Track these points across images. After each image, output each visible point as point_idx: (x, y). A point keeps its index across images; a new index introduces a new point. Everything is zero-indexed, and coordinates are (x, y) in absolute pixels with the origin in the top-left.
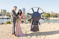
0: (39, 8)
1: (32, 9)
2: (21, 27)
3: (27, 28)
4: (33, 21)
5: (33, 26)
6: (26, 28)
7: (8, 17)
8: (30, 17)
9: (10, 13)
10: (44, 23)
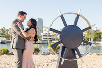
0: (78, 16)
1: (62, 17)
2: (34, 63)
3: (48, 65)
4: (64, 48)
5: (63, 60)
6: (46, 66)
7: (4, 39)
8: (53, 40)
9: (8, 30)
10: (88, 55)
